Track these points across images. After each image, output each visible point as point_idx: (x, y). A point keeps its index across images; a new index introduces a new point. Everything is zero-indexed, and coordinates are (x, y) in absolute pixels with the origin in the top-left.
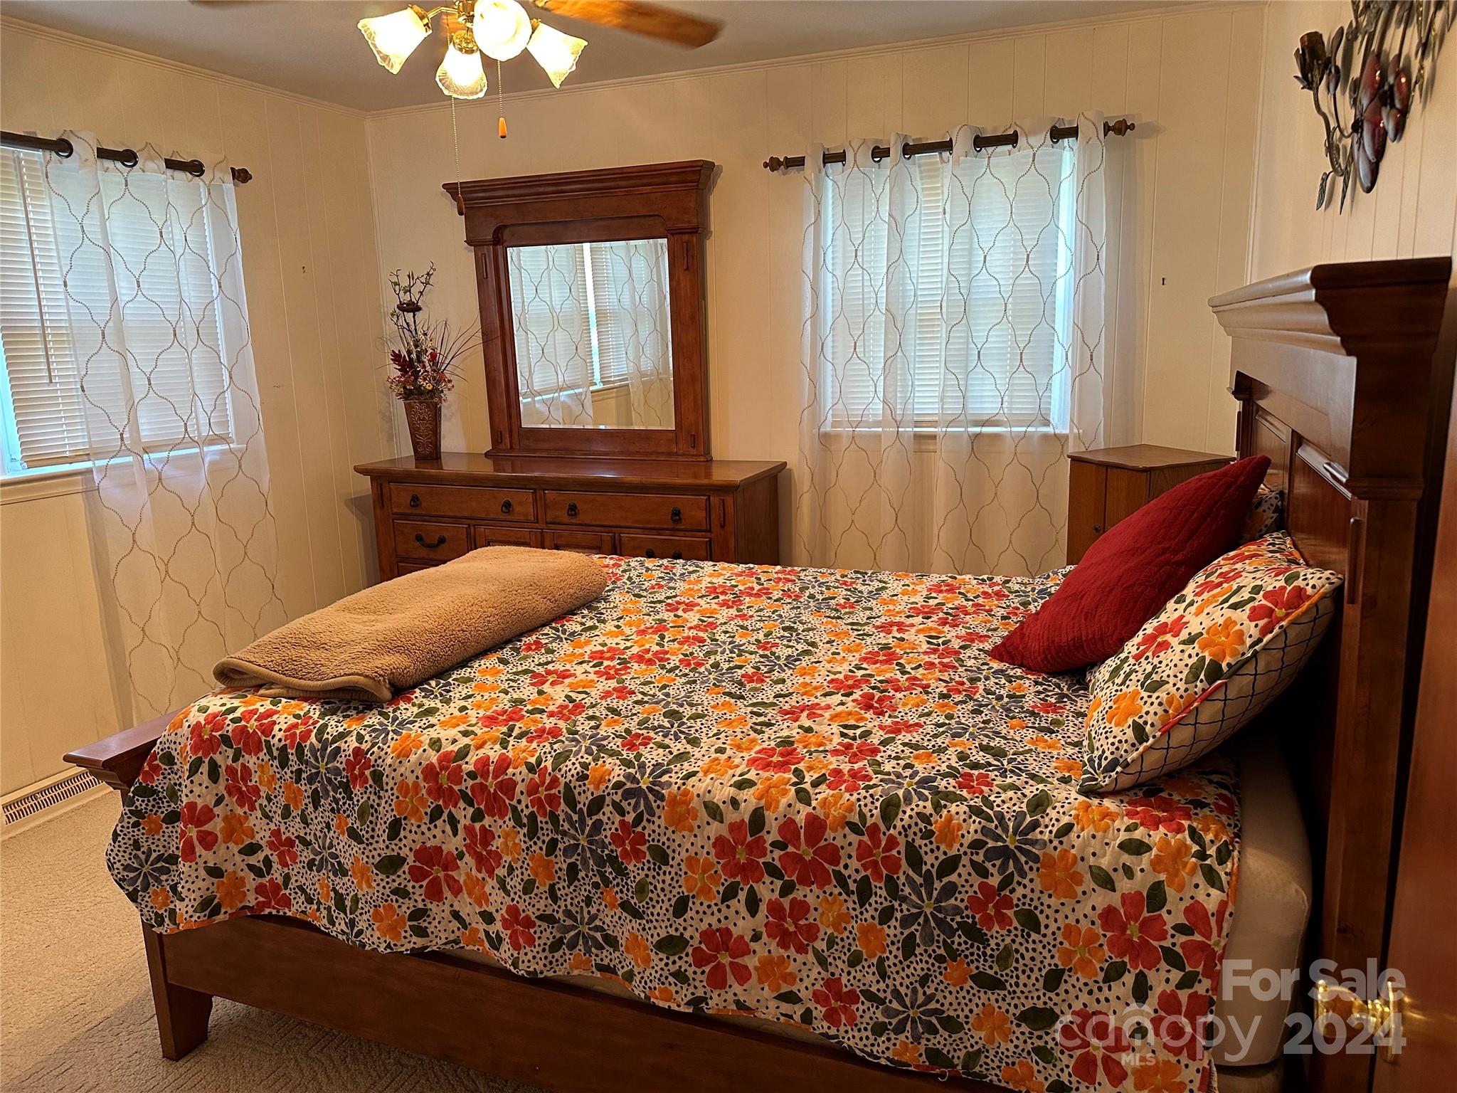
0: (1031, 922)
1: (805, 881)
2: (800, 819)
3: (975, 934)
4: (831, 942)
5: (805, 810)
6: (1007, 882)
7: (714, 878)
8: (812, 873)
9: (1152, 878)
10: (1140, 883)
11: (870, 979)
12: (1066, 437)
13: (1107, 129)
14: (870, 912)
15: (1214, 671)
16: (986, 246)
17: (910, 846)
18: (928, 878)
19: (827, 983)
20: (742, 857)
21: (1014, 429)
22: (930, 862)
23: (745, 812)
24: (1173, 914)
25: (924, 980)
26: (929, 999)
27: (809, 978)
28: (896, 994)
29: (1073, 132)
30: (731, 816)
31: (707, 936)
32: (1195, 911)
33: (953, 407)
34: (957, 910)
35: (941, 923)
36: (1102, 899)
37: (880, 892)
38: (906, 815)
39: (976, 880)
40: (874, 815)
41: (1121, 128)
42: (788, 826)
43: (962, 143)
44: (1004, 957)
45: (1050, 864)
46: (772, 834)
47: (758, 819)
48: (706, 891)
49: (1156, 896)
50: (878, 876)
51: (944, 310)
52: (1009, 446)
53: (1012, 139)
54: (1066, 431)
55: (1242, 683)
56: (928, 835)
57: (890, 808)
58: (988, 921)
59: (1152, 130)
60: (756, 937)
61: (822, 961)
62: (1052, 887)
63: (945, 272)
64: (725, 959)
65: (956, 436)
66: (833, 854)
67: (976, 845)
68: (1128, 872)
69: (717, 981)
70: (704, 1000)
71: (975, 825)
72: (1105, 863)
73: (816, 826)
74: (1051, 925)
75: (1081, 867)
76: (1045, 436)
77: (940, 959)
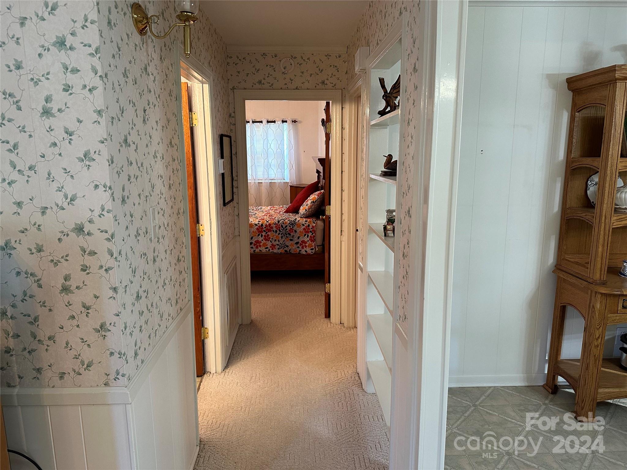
0: (296, 231)
1: (269, 232)
2: (268, 224)
3: (290, 234)
4: (272, 239)
5: (268, 223)
6: (293, 227)
7: (257, 233)
8: (270, 231)
9: (308, 224)
10: (307, 225)
11: (277, 243)
12: (288, 182)
13: (292, 121)
14: (277, 234)
15: (313, 202)
16: (270, 143)
17: (281, 225)
18: (284, 228)
19: (272, 245)
20: (260, 230)
21: (278, 181)
22: (284, 226)
23: (260, 224)
24: (311, 227)
25: (284, 241)
26: (285, 243)
27: (269, 244)
28: (281, 244)
29: (286, 122)
30: (258, 225)
31: (255, 242)
32: (313, 226)
33: (266, 176)
34: (287, 232)
35: (286, 234)
36: (303, 227)
37: (278, 232)
38: (281, 222)
39: (289, 228)
40: (277, 222)
41: (295, 121)
42: (266, 225)
43: (265, 122)
44: (293, 237)
45: (297, 224)
46: (264, 226)
47: (262, 225)
48: (255, 235)
49: (309, 225)
50: (278, 229)
51: (263, 156)
52: (277, 185)
53: (274, 122)
54: (288, 181)
55: (316, 203)
56: (283, 223)
57: (279, 222)
58: (291, 232)
59: (300, 122)
60: (262, 240)
61: (271, 242)
62: (298, 227)
63: (262, 148)
64: (258, 244)
65: (267, 183)
66: (272, 228)
67: (289, 224)
68: (306, 224)
69: (257, 248)
70: (255, 250)
71: (289, 221)
72: (303, 223)
73: (270, 225)
74: (298, 231)
75: (301, 224)
76: (284, 182)
77: (286, 238)
